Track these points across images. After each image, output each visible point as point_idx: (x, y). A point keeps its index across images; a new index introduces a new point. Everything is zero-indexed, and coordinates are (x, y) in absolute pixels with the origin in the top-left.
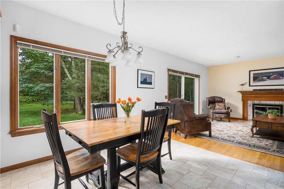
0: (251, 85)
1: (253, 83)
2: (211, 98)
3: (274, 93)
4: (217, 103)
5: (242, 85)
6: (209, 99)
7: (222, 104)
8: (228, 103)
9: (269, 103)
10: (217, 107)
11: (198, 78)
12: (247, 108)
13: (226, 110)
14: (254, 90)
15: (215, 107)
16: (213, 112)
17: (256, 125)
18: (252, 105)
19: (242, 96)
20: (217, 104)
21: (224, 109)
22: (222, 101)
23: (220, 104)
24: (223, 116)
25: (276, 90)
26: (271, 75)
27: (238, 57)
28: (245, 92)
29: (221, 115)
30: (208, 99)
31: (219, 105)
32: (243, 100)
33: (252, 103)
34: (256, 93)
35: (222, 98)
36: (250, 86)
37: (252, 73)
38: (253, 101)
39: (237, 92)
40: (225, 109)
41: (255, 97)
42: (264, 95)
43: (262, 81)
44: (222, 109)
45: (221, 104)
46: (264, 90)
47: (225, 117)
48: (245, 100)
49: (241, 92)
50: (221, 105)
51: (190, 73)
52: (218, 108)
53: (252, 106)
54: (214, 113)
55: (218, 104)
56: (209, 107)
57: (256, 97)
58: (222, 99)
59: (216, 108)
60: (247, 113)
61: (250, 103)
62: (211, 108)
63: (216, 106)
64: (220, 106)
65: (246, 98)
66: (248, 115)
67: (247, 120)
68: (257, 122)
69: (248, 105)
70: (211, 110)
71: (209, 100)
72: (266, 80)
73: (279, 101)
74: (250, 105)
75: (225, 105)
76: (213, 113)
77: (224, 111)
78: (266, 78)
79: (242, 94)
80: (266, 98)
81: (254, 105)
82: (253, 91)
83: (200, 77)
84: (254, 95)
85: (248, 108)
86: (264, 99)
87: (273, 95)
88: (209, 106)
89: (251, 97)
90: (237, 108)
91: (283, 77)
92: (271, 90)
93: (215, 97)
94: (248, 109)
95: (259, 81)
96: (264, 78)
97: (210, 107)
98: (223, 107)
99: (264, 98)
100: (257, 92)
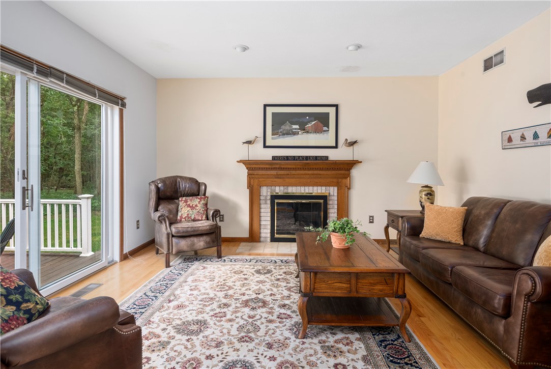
0: (267, 145)
1: (272, 139)
2: (163, 180)
3: (312, 167)
4: (184, 198)
5: (249, 142)
6: (160, 185)
7: (199, 202)
8: (216, 197)
9: (303, 191)
10: (184, 211)
11: (117, 109)
12: (260, 208)
13: (210, 222)
14: (274, 158)
15: (177, 211)
16: (168, 234)
17: (314, 288)
18: (269, 197)
19: (249, 175)
20: (182, 202)
21: (204, 216)
22: (197, 190)
23: (191, 200)
24: (200, 243)
25: (316, 158)
26: (306, 121)
27: (245, 49)
28: (256, 164)
29: (195, 240)
30: (153, 187)
31: (189, 206)
32: (250, 186)
33: (269, 194)
34: (278, 166)
35: (197, 181)
36: (265, 146)
37: (270, 110)
38: (272, 187)
39: (238, 162)
40: (207, 219)
41: (276, 178)
42: (294, 172)
43: (290, 134)
44: (197, 218)
45: (195, 201)
46: (294, 158)
47: (206, 246)
48: (255, 186)
49: (244, 162)
50: (196, 206)
51: (67, 75)
52: (186, 215)
53: (269, 202)
54: (173, 236)
55: (186, 201)
56: (158, 214)
57: (278, 177)
58: (198, 184)
59: (180, 214)
60: (260, 221)
61: (266, 192)
62: (161, 219)
63: (180, 208)
64: (192, 208)
65: (256, 180)
66: (262, 227)
67: (260, 242)
68: (319, 276)
69: (262, 198)
70: (163, 226)
71: (158, 189)
72: (298, 133)
73: (322, 186)
74: (266, 200)
75: (206, 204)
76: (170, 236)
77: (204, 224)
78: (297, 127)
79: (247, 168)
80: (298, 178)
81: (274, 197)
82: (273, 160)
83: (124, 105)
84: (274, 172)
85: (262, 206)
86: (293, 180)
87: (310, 172)
88: (156, 210)
89: (268, 176)
90: (234, 208)
91: (328, 127)
92: (307, 158)
93: (179, 179)
94: (262, 210)
95: (284, 134)
96: (294, 127)
97: (159, 217)
98: (201, 211)
99: (293, 178)
100: (280, 164)
